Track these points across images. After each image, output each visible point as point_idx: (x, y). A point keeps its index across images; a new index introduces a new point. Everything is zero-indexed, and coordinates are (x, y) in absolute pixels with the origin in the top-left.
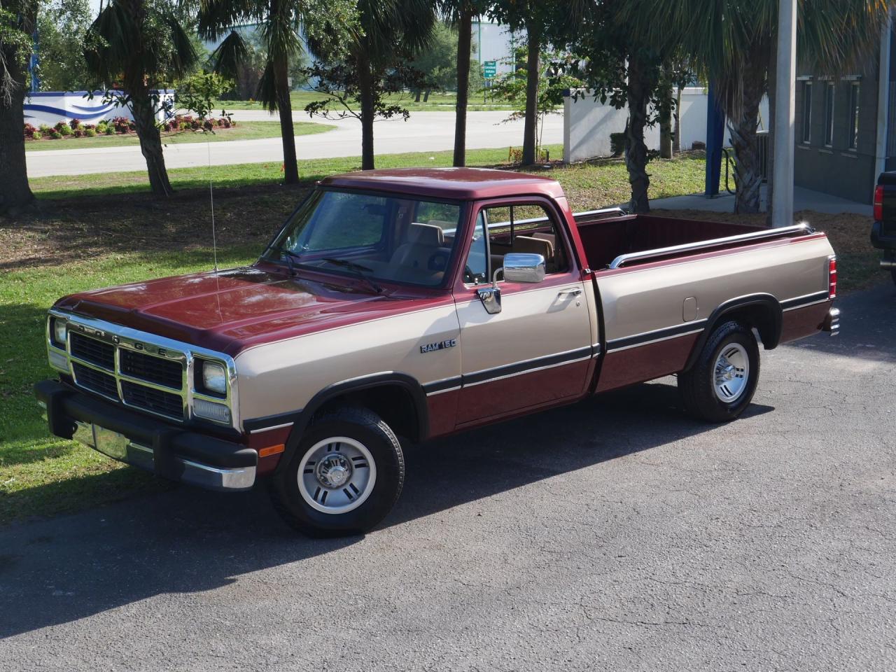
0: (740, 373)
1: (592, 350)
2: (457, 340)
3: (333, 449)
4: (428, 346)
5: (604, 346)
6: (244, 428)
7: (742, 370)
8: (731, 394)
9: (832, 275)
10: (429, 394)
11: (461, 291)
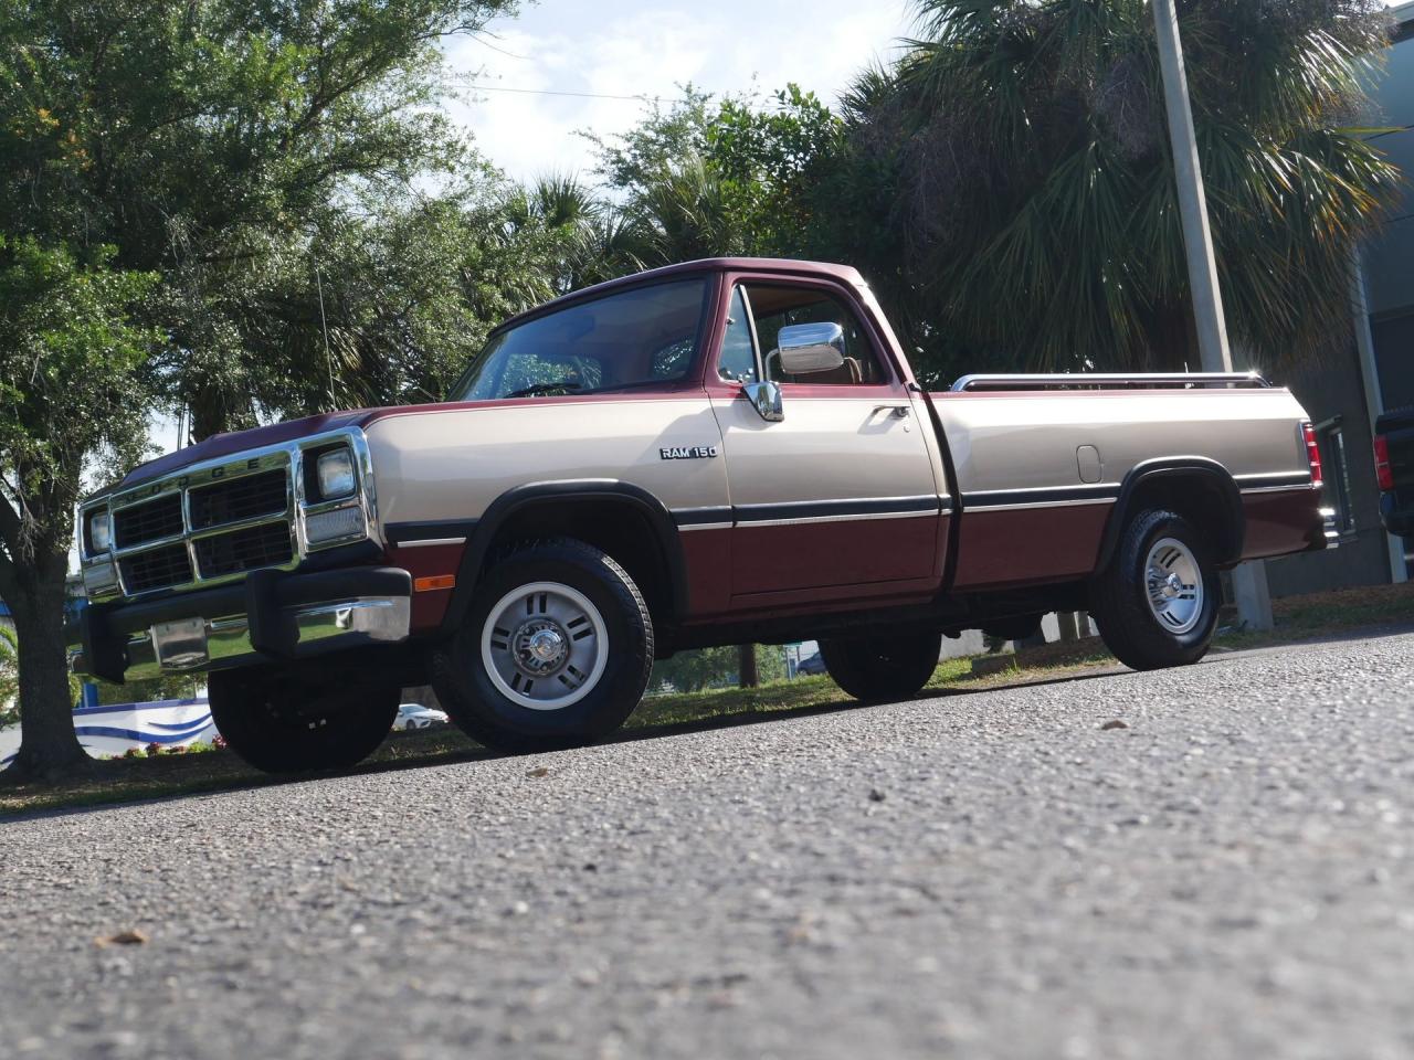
0: (1189, 592)
1: (939, 503)
2: (718, 449)
3: (536, 604)
4: (672, 450)
5: (957, 501)
6: (387, 536)
7: (1192, 587)
8: (1180, 624)
9: (1310, 449)
10: (682, 528)
11: (717, 384)
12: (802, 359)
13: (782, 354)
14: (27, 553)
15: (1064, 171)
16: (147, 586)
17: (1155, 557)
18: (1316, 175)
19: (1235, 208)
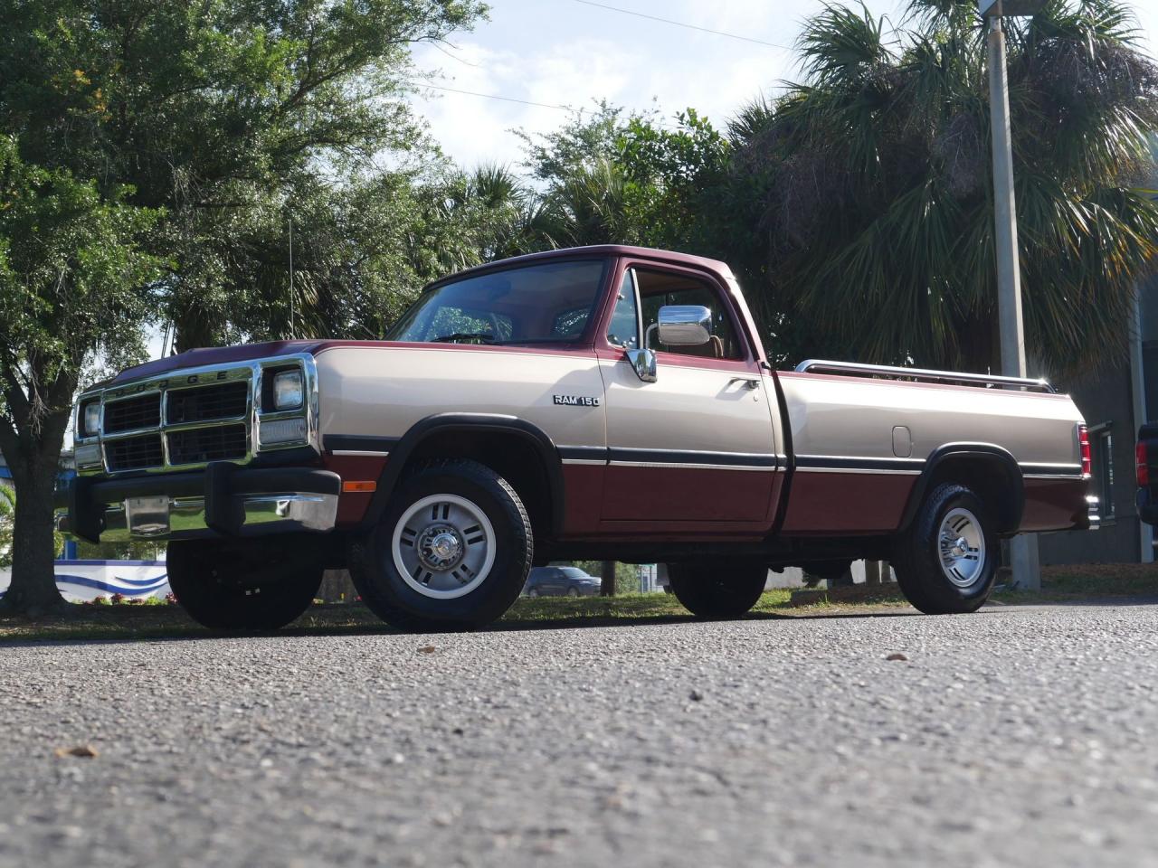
0: (973, 554)
1: (776, 462)
3: (440, 512)
4: (563, 397)
5: (791, 461)
6: (324, 444)
7: (976, 550)
8: (964, 579)
9: (1083, 447)
10: (565, 461)
11: (606, 348)
12: (675, 334)
13: (661, 328)
14: (34, 430)
15: (904, 201)
16: (125, 466)
17: (948, 522)
18: (1110, 224)
19: (1041, 244)
